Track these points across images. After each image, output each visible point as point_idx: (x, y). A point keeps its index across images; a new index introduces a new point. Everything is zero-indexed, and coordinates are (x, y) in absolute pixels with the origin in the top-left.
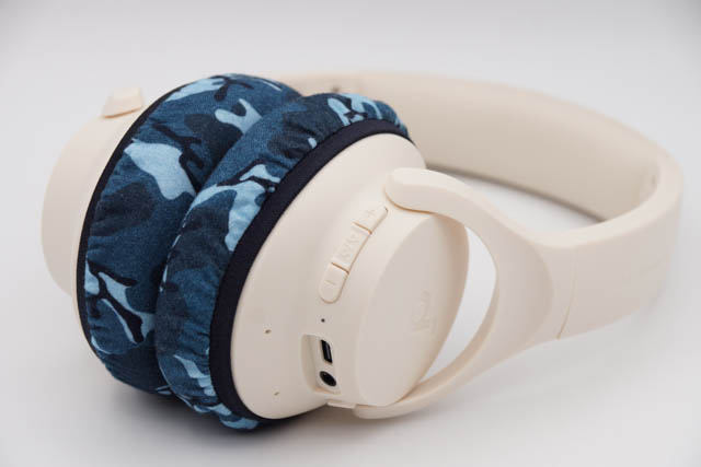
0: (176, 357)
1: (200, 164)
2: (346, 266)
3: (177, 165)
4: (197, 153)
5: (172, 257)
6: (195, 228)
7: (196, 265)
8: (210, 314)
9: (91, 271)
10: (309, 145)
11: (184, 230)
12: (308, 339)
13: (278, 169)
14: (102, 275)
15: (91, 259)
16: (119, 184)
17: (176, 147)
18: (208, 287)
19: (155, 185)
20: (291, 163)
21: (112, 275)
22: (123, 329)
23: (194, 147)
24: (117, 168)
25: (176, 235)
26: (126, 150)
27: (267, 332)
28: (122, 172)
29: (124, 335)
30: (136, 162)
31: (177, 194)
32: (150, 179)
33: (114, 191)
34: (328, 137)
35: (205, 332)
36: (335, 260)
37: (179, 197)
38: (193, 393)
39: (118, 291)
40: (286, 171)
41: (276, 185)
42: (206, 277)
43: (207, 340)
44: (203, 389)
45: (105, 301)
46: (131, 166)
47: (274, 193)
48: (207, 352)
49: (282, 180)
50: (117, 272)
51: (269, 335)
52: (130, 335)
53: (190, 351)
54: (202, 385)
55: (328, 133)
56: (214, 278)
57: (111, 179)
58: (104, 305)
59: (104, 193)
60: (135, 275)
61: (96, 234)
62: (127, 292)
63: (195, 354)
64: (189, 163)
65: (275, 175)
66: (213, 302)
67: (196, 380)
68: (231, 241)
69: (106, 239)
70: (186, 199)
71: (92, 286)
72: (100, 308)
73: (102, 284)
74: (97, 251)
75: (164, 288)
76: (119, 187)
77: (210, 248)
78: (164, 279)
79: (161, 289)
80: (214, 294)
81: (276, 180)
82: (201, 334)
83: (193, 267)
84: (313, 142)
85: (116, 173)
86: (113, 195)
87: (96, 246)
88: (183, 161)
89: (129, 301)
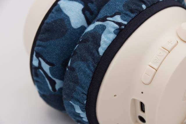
0: (71, 102)
1: (92, 13)
2: (156, 67)
3: (81, 13)
4: (91, 8)
5: (73, 55)
6: (85, 42)
7: (84, 60)
8: (88, 84)
9: (36, 56)
10: (142, 8)
11: (80, 42)
12: (134, 101)
13: (127, 17)
14: (40, 59)
15: (37, 51)
16: (53, 18)
17: (81, 3)
18: (88, 71)
19: (69, 20)
20: (133, 15)
21: (44, 60)
22: (47, 84)
23: (90, 5)
24: (53, 10)
25: (76, 45)
26: (59, 3)
27: (115, 96)
28: (55, 13)
29: (48, 87)
30: (62, 8)
31: (79, 26)
32: (67, 18)
33: (50, 21)
34: (152, 5)
35: (85, 92)
36: (151, 64)
37: (80, 27)
38: (78, 118)
39: (46, 67)
40: (130, 19)
41: (125, 25)
42: (88, 67)
43: (85, 97)
44: (82, 118)
45: (41, 70)
46: (60, 10)
47: (123, 29)
48: (85, 102)
49: (128, 23)
50: (47, 59)
51: (115, 97)
52: (50, 88)
53: (77, 101)
54: (82, 116)
55: (152, 3)
56: (92, 68)
57: (50, 15)
58: (40, 72)
59: (46, 21)
60: (54, 62)
61: (40, 40)
62: (50, 69)
63: (80, 102)
64: (86, 12)
65: (125, 21)
66: (90, 79)
67: (79, 114)
68: (101, 51)
69: (43, 43)
70: (83, 28)
71: (36, 63)
72: (38, 73)
73: (40, 63)
74: (40, 48)
75: (68, 69)
76: (53, 20)
77: (91, 53)
78: (69, 65)
79: (67, 69)
80: (91, 75)
81: (126, 23)
82: (83, 93)
83: (83, 61)
84: (144, 7)
85: (53, 13)
86: (50, 23)
87: (39, 46)
88: (83, 11)
89: (50, 73)
